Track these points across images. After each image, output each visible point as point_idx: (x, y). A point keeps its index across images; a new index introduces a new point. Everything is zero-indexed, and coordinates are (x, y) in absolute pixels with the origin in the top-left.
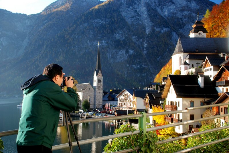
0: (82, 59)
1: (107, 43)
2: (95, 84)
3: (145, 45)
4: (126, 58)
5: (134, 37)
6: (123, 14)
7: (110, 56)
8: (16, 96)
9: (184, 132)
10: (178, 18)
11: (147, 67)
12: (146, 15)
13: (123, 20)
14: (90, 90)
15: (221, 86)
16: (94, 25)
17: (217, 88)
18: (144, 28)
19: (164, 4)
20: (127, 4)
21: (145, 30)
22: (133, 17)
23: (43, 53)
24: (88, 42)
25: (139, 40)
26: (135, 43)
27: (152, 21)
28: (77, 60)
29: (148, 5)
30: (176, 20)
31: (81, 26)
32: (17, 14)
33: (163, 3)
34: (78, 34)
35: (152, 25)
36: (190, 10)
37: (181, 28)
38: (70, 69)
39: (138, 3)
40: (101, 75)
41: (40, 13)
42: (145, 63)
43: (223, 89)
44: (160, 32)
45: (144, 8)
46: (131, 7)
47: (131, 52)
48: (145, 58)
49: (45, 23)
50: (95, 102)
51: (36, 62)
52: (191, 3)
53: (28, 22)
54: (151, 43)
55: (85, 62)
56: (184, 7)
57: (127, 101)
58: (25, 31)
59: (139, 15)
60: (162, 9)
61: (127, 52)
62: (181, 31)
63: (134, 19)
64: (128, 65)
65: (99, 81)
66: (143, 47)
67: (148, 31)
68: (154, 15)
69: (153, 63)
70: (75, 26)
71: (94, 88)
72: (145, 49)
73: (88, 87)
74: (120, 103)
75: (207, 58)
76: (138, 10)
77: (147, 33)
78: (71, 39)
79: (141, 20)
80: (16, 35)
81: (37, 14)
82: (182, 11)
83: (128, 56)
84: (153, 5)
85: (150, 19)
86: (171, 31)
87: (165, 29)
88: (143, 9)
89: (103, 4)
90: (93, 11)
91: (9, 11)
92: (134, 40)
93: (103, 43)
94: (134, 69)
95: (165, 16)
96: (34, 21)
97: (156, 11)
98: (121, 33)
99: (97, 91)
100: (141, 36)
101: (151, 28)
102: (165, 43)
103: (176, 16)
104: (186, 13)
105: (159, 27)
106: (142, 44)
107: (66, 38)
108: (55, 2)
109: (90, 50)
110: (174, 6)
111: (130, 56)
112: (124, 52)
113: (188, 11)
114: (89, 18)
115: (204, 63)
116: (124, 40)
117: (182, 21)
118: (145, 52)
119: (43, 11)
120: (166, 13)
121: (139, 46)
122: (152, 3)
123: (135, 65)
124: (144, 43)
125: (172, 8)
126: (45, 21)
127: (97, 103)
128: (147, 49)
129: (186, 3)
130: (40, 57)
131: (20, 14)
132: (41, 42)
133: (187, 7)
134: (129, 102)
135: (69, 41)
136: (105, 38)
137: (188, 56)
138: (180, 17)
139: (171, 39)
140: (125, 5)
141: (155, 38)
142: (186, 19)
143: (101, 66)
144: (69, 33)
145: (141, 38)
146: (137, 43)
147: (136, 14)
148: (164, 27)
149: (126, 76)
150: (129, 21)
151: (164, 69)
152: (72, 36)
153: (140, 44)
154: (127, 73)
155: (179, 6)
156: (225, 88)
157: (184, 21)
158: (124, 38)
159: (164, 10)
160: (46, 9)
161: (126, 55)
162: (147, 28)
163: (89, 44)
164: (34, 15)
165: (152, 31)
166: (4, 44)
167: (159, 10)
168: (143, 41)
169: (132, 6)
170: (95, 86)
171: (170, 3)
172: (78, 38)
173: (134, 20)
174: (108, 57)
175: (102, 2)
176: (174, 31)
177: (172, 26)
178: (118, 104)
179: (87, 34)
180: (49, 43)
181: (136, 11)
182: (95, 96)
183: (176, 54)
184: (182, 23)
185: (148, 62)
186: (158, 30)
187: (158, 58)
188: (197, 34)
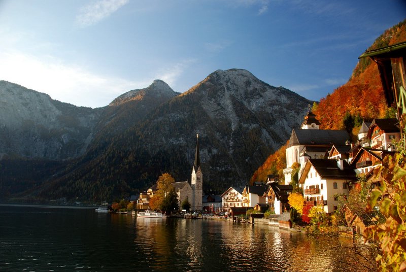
0: (156, 160)
1: (186, 141)
2: (194, 182)
3: (231, 143)
4: (209, 159)
5: (218, 134)
6: (205, 107)
7: (190, 156)
8: (78, 203)
9: (331, 212)
10: (268, 113)
11: (233, 169)
12: (231, 108)
13: (204, 113)
14: (188, 189)
15: (360, 167)
16: (171, 120)
17: (356, 170)
18: (230, 124)
19: (252, 96)
20: (209, 96)
21: (230, 126)
22: (216, 111)
23: (110, 152)
24: (164, 139)
25: (223, 138)
26: (219, 141)
27: (239, 116)
28: (150, 161)
29: (233, 98)
30: (265, 115)
31: (155, 120)
32: (81, 107)
33: (250, 96)
34: (151, 130)
35: (239, 120)
36: (280, 104)
37: (271, 124)
38: (141, 172)
39: (221, 95)
40: (201, 172)
41: (108, 106)
42: (232, 165)
43: (363, 170)
44: (248, 128)
45: (229, 101)
46: (213, 100)
47: (215, 151)
48: (231, 159)
49: (112, 118)
50: (193, 203)
51: (101, 163)
52: (281, 97)
53: (93, 116)
54: (238, 141)
55: (160, 164)
56: (274, 101)
57: (234, 200)
58: (88, 127)
59: (223, 108)
60: (249, 102)
61: (210, 151)
62: (272, 128)
63: (217, 112)
64: (211, 167)
65: (198, 179)
66: (229, 146)
67: (234, 127)
68: (241, 109)
69: (241, 165)
70: (148, 120)
71: (193, 187)
72: (230, 149)
73: (185, 186)
74: (225, 204)
75: (333, 146)
76: (221, 103)
77: (233, 130)
78: (143, 136)
79: (225, 115)
80: (78, 131)
81: (103, 107)
82: (272, 105)
83: (210, 157)
84: (239, 97)
85: (236, 113)
86: (260, 127)
87: (254, 126)
88: (227, 102)
89: (182, 95)
90: (170, 103)
91: (73, 105)
92: (218, 138)
93: (181, 140)
94: (219, 172)
95: (253, 111)
96: (99, 115)
97: (242, 104)
98: (202, 128)
99: (196, 191)
100: (226, 132)
101: (237, 124)
102: (254, 141)
103: (265, 111)
104: (276, 107)
105: (247, 123)
106: (228, 142)
107: (137, 135)
108: (125, 94)
109: (165, 149)
110: (263, 100)
111: (213, 156)
112: (206, 151)
113: (279, 105)
114: (165, 112)
115: (331, 151)
116: (207, 137)
117: (272, 116)
118: (231, 152)
119: (110, 104)
120: (254, 107)
121: (224, 144)
122: (238, 95)
123: (219, 166)
124: (230, 141)
125: (261, 101)
126: (112, 114)
127: (196, 205)
128: (234, 147)
129: (276, 96)
130: (106, 157)
131: (85, 108)
132: (107, 139)
133: (277, 101)
134: (237, 201)
135: (140, 138)
136: (183, 134)
137: (305, 148)
138: (270, 112)
139: (261, 136)
140: (207, 97)
141: (243, 135)
142: (276, 115)
143: (201, 161)
144: (141, 129)
145: (226, 135)
146: (222, 141)
147: (219, 108)
148: (252, 122)
149: (208, 180)
150: (212, 115)
151: (262, 169)
152: (144, 132)
153: (224, 142)
154: (211, 177)
155: (267, 100)
156: (364, 169)
157: (274, 117)
158: (206, 135)
159: (251, 104)
160: (114, 102)
161: (209, 155)
162: (233, 124)
163: (165, 142)
164: (100, 108)
165: (238, 127)
166: (64, 142)
167: (245, 103)
168: (229, 139)
169: (215, 98)
170: (194, 185)
171: (258, 96)
172: (151, 134)
173: (217, 114)
174: (187, 157)
175: (180, 94)
176: (264, 128)
177: (262, 121)
178: (223, 205)
179: (162, 130)
180: (117, 140)
181: (219, 104)
182: (194, 196)
183: (290, 146)
184: (273, 118)
185: (234, 163)
186: (246, 125)
187: (247, 158)
188: (310, 126)
